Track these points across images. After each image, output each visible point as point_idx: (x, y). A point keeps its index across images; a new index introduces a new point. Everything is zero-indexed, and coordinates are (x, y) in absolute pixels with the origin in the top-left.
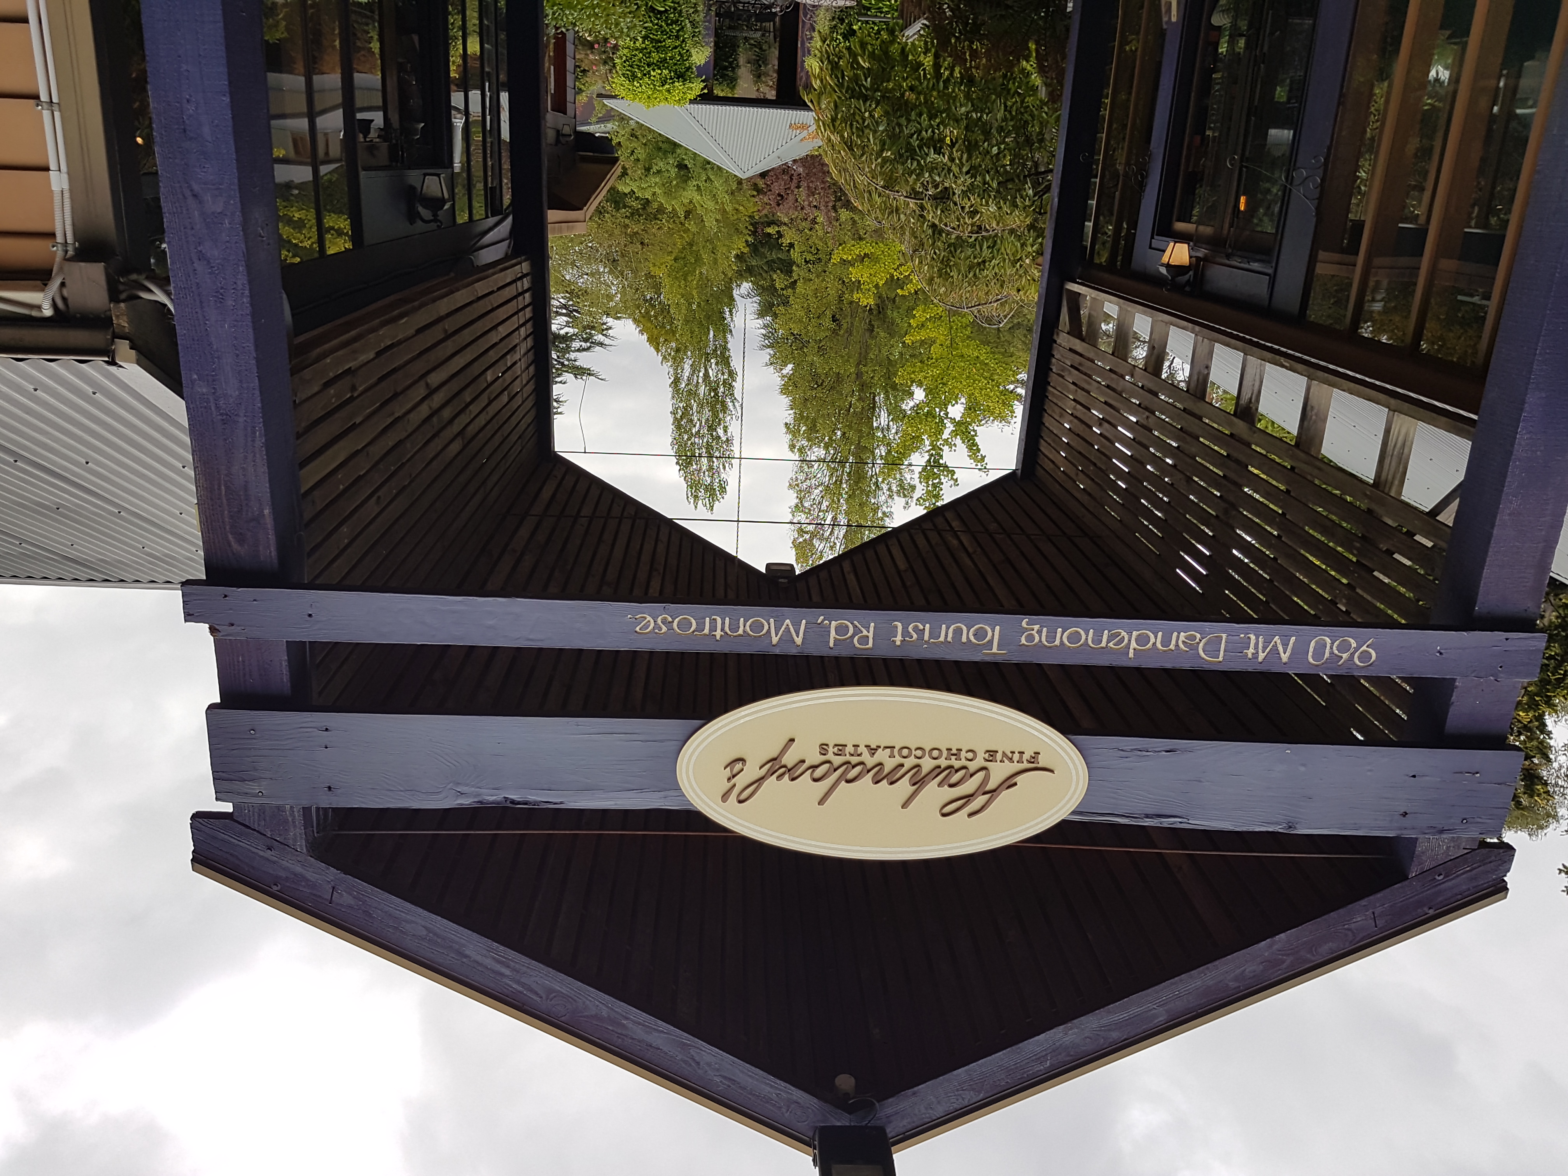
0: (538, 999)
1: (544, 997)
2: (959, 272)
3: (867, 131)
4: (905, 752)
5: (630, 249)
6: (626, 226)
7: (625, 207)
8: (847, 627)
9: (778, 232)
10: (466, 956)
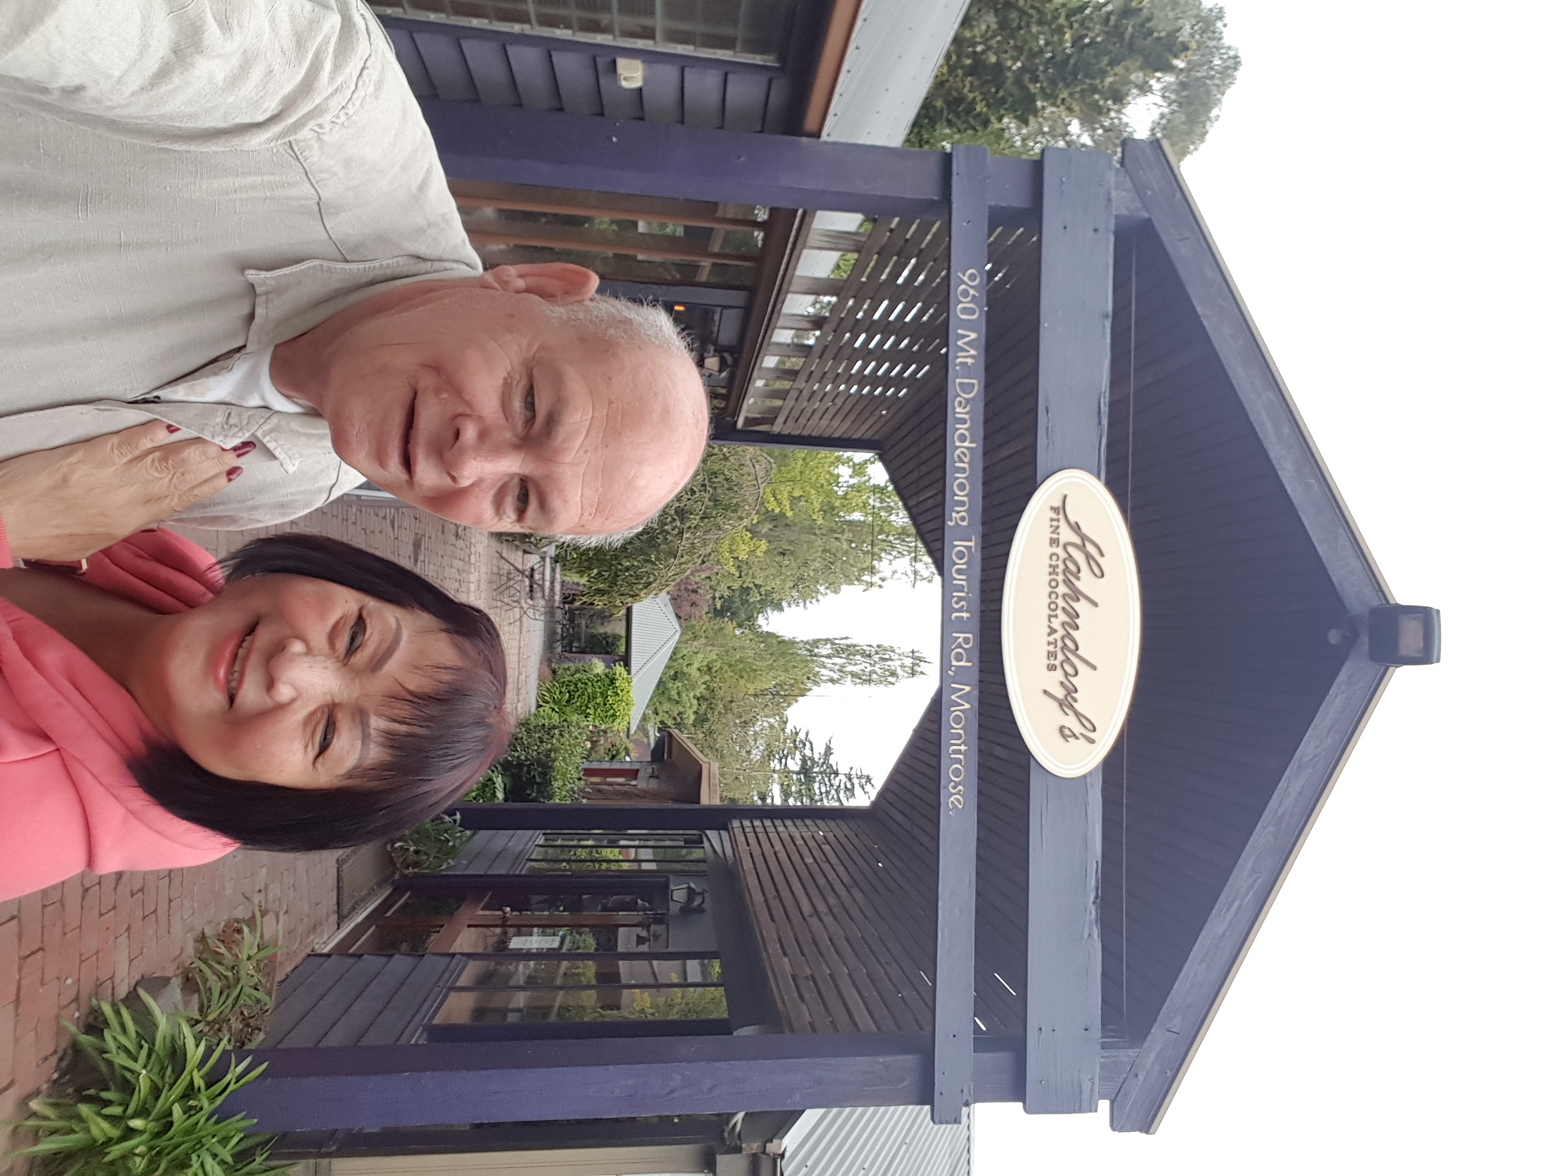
0: (1260, 880)
1: (1258, 875)
2: (733, 498)
3: (638, 573)
4: (1053, 606)
5: (735, 711)
6: (720, 713)
7: (706, 714)
8: (957, 653)
9: (720, 599)
10: (1223, 935)
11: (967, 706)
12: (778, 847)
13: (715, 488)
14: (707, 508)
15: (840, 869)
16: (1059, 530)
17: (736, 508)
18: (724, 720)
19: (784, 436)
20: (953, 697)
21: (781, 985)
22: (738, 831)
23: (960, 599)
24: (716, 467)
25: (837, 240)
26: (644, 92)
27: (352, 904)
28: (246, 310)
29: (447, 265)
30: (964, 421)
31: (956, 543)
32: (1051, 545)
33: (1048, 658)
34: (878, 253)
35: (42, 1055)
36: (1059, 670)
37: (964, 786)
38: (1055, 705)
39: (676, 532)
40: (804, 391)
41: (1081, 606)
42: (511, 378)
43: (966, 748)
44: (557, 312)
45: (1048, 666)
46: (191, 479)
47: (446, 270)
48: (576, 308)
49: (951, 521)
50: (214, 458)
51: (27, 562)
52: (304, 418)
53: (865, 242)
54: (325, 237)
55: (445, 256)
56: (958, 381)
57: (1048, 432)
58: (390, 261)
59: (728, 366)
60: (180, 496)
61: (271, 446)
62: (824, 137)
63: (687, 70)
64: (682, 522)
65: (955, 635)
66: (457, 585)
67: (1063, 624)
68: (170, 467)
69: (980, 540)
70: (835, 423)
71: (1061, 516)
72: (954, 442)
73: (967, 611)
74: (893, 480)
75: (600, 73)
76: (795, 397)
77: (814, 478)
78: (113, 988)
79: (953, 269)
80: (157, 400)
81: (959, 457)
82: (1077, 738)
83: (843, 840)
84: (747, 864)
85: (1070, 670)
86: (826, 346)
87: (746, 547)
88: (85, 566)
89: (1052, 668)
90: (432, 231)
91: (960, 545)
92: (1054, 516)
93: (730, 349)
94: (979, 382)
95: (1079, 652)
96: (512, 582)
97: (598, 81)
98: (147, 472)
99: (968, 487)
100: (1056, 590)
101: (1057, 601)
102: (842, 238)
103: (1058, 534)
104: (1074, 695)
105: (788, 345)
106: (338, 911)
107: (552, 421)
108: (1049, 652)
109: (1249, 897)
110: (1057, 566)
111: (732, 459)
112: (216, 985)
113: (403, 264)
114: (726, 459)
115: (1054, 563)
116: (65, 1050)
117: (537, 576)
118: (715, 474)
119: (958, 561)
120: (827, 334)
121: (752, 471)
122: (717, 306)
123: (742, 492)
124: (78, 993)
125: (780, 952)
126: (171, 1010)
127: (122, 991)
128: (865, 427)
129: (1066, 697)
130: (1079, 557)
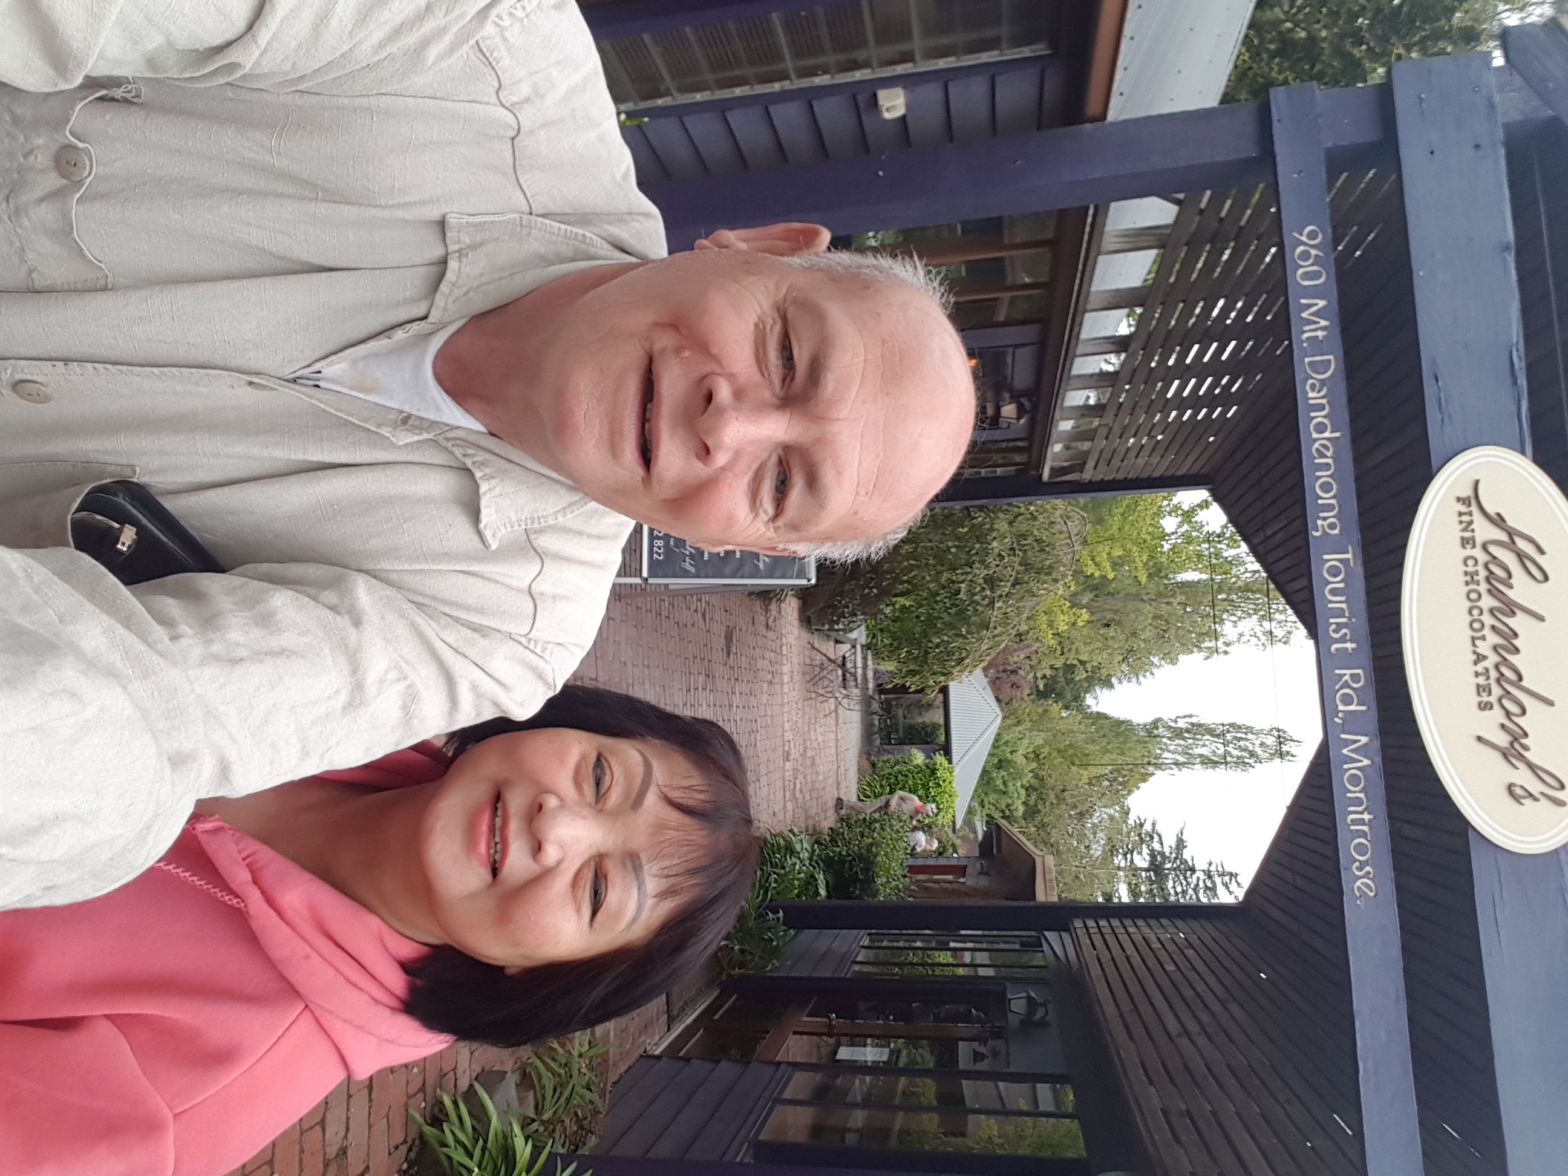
2: (1045, 559)
3: (949, 649)
4: (1476, 625)
5: (1069, 801)
6: (1052, 804)
7: (1036, 805)
8: (1343, 695)
9: (1042, 679)
11: (1366, 762)
12: (1132, 952)
13: (1025, 551)
14: (1018, 573)
15: (1211, 980)
16: (1472, 527)
17: (1049, 572)
18: (1057, 812)
19: (1097, 483)
20: (1345, 751)
21: (1150, 1124)
22: (1081, 932)
23: (1340, 626)
24: (1023, 528)
25: (1138, 240)
26: (908, 120)
27: (681, 1004)
30: (1321, 407)
31: (1326, 557)
32: (1463, 547)
33: (1479, 694)
34: (1187, 244)
35: (392, 1144)
36: (1496, 706)
37: (1372, 867)
38: (1497, 756)
39: (986, 602)
40: (1115, 428)
41: (1518, 622)
42: (764, 323)
43: (1371, 817)
45: (1480, 704)
49: (1317, 530)
53: (1169, 235)
56: (1307, 360)
57: (1440, 405)
59: (1027, 412)
62: (1110, 117)
63: (950, 84)
64: (992, 590)
65: (1337, 672)
66: (770, 677)
67: (1495, 648)
69: (1359, 551)
70: (1155, 460)
71: (1474, 508)
72: (1311, 434)
73: (1351, 641)
74: (1233, 520)
75: (862, 111)
76: (1105, 435)
77: (1135, 533)
78: (456, 1079)
79: (1285, 231)
81: (1318, 450)
82: (1536, 799)
83: (1211, 944)
84: (1095, 970)
85: (1513, 708)
86: (1135, 370)
87: (1066, 618)
89: (1485, 707)
91: (1332, 559)
92: (1464, 509)
93: (1028, 393)
94: (1335, 358)
95: (1524, 683)
96: (825, 672)
97: (861, 123)
99: (1335, 487)
100: (1478, 604)
101: (1482, 618)
102: (1143, 235)
103: (1473, 531)
104: (1524, 741)
105: (1092, 376)
106: (668, 1012)
107: (818, 366)
108: (1478, 686)
110: (1477, 573)
111: (1041, 518)
112: (548, 1080)
114: (1035, 518)
115: (1471, 569)
116: (414, 1141)
117: (849, 665)
118: (1024, 536)
119: (1331, 579)
120: (1135, 353)
121: (1065, 529)
122: (1008, 346)
123: (1055, 552)
124: (424, 1084)
125: (1144, 1078)
126: (505, 1108)
127: (464, 1085)
128: (1190, 459)
129: (1512, 744)
130: (1507, 557)
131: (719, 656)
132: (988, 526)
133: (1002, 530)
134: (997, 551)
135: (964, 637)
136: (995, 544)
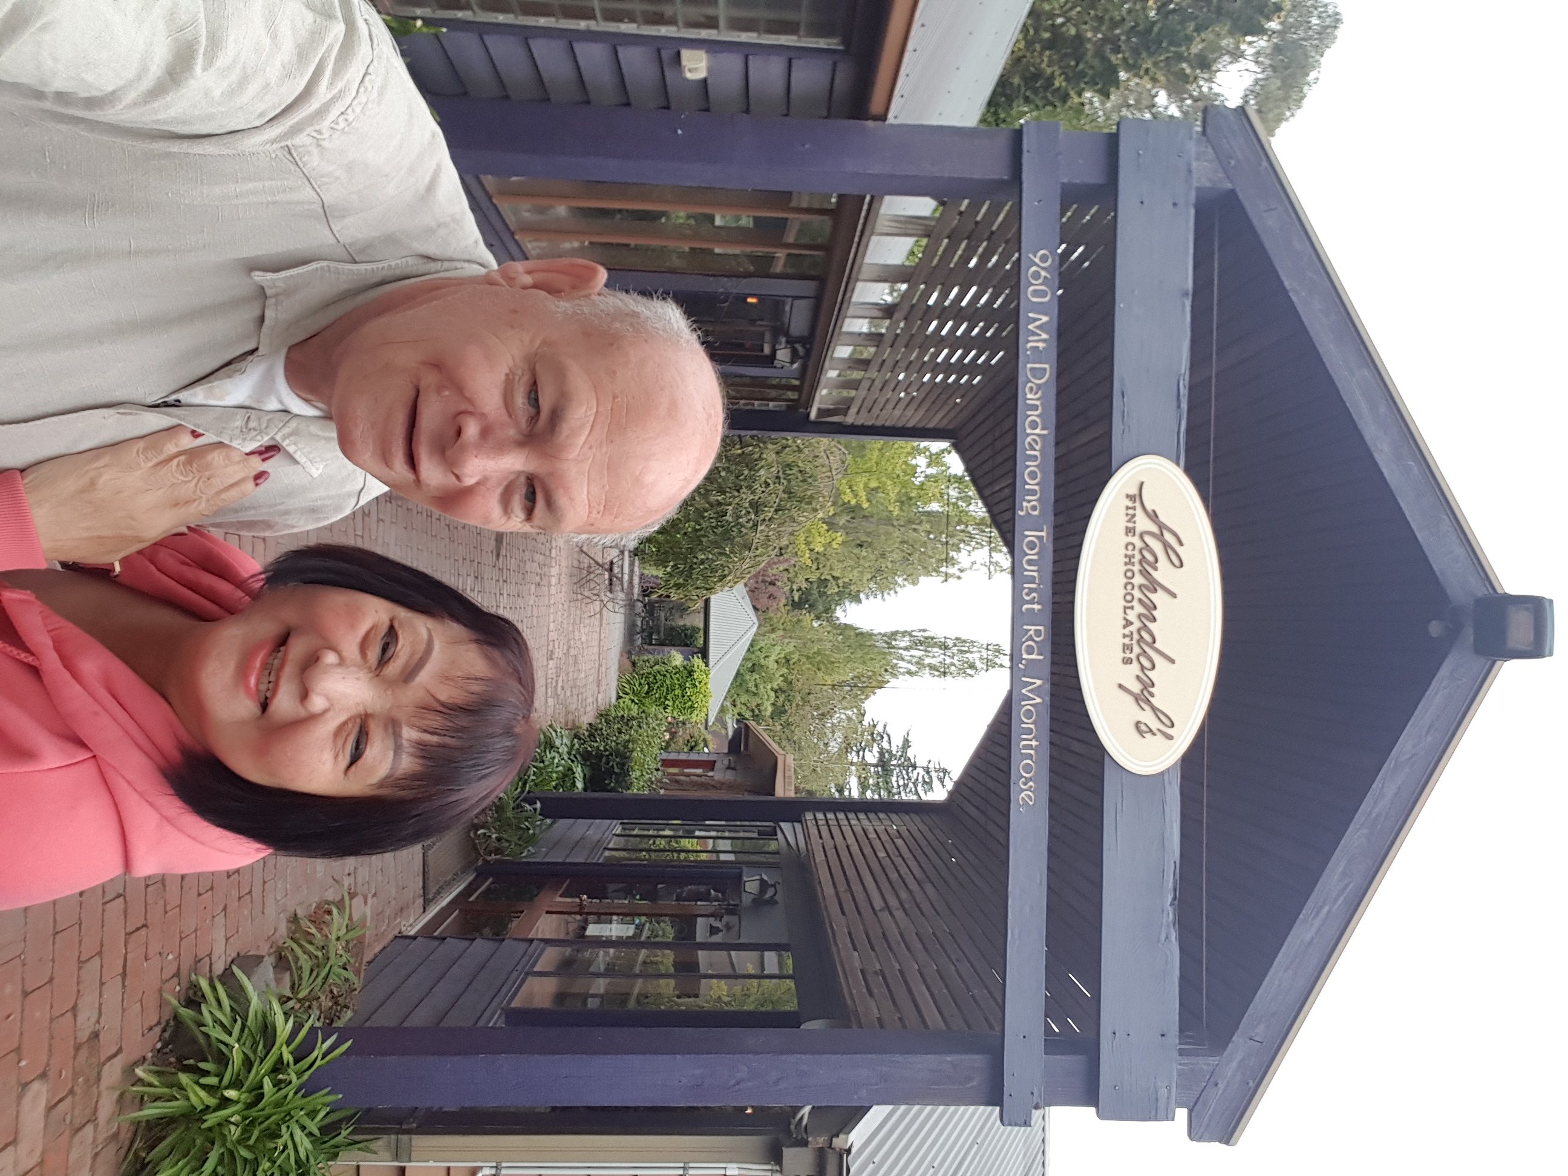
0: (1351, 886)
1: (1349, 881)
2: (807, 489)
3: (713, 566)
5: (813, 703)
6: (797, 705)
7: (783, 706)
8: (1028, 646)
9: (798, 591)
10: (1313, 938)
11: (1038, 700)
12: (851, 840)
13: (789, 481)
14: (781, 500)
15: (913, 864)
16: (1135, 519)
17: (810, 500)
18: (801, 712)
19: (857, 427)
20: (1024, 691)
21: (850, 981)
22: (811, 824)
23: (1031, 590)
24: (790, 459)
25: (907, 226)
26: (709, 81)
27: (437, 887)
28: (257, 313)
29: (458, 264)
30: (1035, 407)
31: (1027, 533)
32: (1127, 534)
33: (1124, 651)
34: (949, 237)
35: (146, 1026)
36: (1135, 662)
37: (1034, 782)
38: (1130, 700)
39: (750, 524)
40: (877, 381)
41: (1158, 598)
42: (514, 374)
43: (1037, 743)
44: (563, 306)
45: (1124, 659)
46: (218, 483)
47: (456, 269)
48: (582, 303)
49: (1022, 511)
50: (239, 462)
51: (64, 565)
52: (322, 422)
53: (934, 227)
54: (331, 240)
55: (455, 256)
56: (1029, 366)
57: (1123, 417)
58: (399, 262)
59: (802, 358)
60: (208, 500)
61: (291, 449)
62: (891, 119)
63: (751, 57)
64: (756, 514)
65: (1025, 627)
66: (538, 579)
67: (1139, 616)
68: (194, 470)
69: (1051, 529)
70: (909, 413)
71: (1138, 505)
72: (1025, 429)
73: (1038, 603)
74: (969, 469)
75: (665, 64)
76: (868, 386)
77: (890, 469)
78: (211, 965)
79: (1023, 250)
80: (177, 404)
81: (1030, 444)
82: (1154, 734)
83: (917, 835)
84: (820, 857)
85: (1146, 664)
86: (898, 335)
87: (822, 540)
88: (118, 568)
89: (1127, 661)
90: (442, 232)
91: (1031, 535)
92: (1130, 504)
93: (802, 340)
94: (1051, 367)
95: (1156, 645)
96: (592, 576)
97: (662, 73)
98: (173, 475)
99: (1039, 475)
100: (1132, 581)
101: (1133, 592)
102: (910, 223)
103: (1134, 522)
104: (1151, 689)
105: (860, 334)
106: (424, 894)
107: (556, 416)
108: (1124, 645)
109: (1339, 902)
110: (1133, 556)
111: (806, 451)
112: (306, 963)
113: (412, 265)
114: (800, 450)
115: (1130, 553)
116: (167, 1022)
117: (616, 570)
118: (789, 466)
119: (1029, 552)
120: (898, 322)
121: (827, 462)
122: (788, 297)
123: (816, 483)
124: (179, 969)
125: (850, 945)
126: (265, 989)
127: (219, 968)
128: (939, 416)
129: (1142, 691)
130: (1156, 546)
131: (488, 559)
132: (756, 456)
133: (770, 460)
134: (763, 479)
135: (728, 556)
136: (762, 472)
